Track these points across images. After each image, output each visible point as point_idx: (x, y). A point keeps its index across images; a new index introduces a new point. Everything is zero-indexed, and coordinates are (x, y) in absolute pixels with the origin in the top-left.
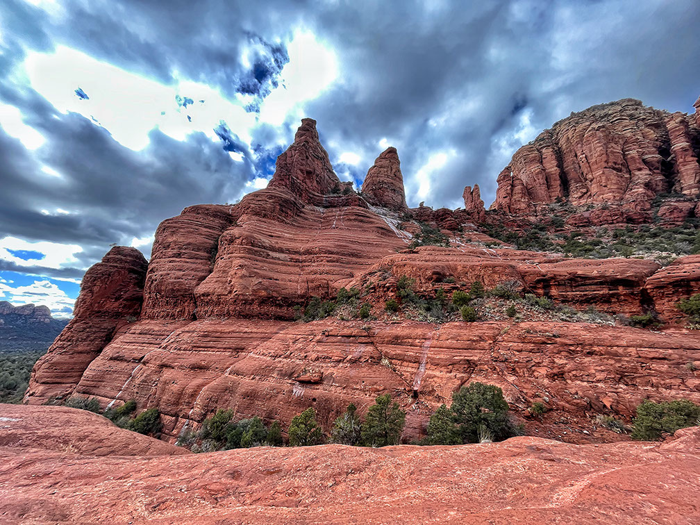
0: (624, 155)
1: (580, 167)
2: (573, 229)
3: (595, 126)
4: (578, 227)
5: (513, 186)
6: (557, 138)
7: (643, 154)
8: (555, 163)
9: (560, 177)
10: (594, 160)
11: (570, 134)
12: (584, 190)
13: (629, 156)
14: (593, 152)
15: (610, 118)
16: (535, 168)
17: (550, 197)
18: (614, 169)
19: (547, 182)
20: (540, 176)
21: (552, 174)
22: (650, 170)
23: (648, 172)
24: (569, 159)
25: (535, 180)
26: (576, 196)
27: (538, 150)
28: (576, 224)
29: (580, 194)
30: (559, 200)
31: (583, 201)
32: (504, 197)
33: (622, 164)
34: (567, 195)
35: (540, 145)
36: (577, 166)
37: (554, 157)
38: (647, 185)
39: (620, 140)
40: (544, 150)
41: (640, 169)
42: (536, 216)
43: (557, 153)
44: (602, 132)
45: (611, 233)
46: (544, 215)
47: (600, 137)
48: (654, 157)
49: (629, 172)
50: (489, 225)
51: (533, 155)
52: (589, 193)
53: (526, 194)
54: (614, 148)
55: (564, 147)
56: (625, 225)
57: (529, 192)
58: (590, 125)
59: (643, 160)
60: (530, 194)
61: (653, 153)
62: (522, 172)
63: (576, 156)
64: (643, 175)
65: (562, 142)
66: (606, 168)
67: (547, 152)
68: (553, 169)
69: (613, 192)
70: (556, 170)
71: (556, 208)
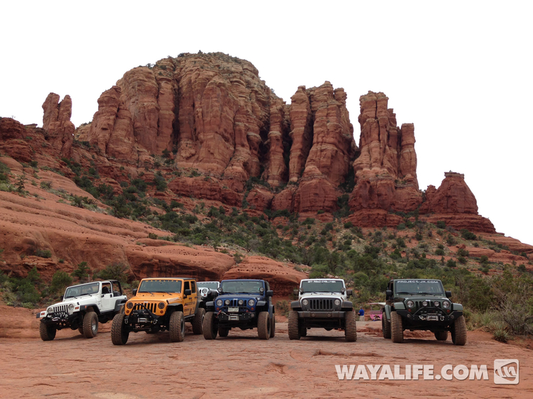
0: (234, 124)
1: (194, 121)
2: (174, 196)
3: (217, 80)
4: (180, 195)
5: (117, 116)
6: (179, 74)
7: (248, 129)
8: (171, 105)
9: (173, 125)
10: (208, 119)
11: (193, 76)
12: (193, 151)
13: (237, 128)
14: (210, 110)
15: (231, 76)
16: (149, 102)
17: (157, 146)
18: (223, 136)
19: (158, 126)
20: (152, 117)
21: (166, 118)
22: (250, 149)
23: (248, 151)
24: (186, 107)
25: (145, 119)
26: (184, 155)
27: (156, 80)
28: (177, 190)
29: (188, 155)
30: (166, 154)
31: (190, 164)
32: (104, 129)
33: (230, 134)
34: (175, 152)
35: (160, 74)
36: (192, 118)
37: (171, 97)
38: (245, 165)
39: (234, 107)
40: (163, 84)
41: (243, 146)
42: (138, 167)
43: (176, 94)
44: (222, 90)
45: (207, 210)
46: (147, 169)
47: (219, 95)
48: (255, 135)
49: (235, 145)
50: (76, 165)
51: (150, 84)
52: (196, 156)
53: (132, 133)
54: (228, 114)
55: (184, 89)
56: (220, 204)
57: (135, 132)
58: (213, 77)
59: (248, 136)
60: (136, 134)
61: (256, 132)
62: (132, 100)
63: (194, 106)
64: (244, 153)
65: (184, 81)
66: (217, 132)
67: (166, 87)
68: (167, 113)
69: (218, 163)
70: (170, 115)
71: (162, 163)
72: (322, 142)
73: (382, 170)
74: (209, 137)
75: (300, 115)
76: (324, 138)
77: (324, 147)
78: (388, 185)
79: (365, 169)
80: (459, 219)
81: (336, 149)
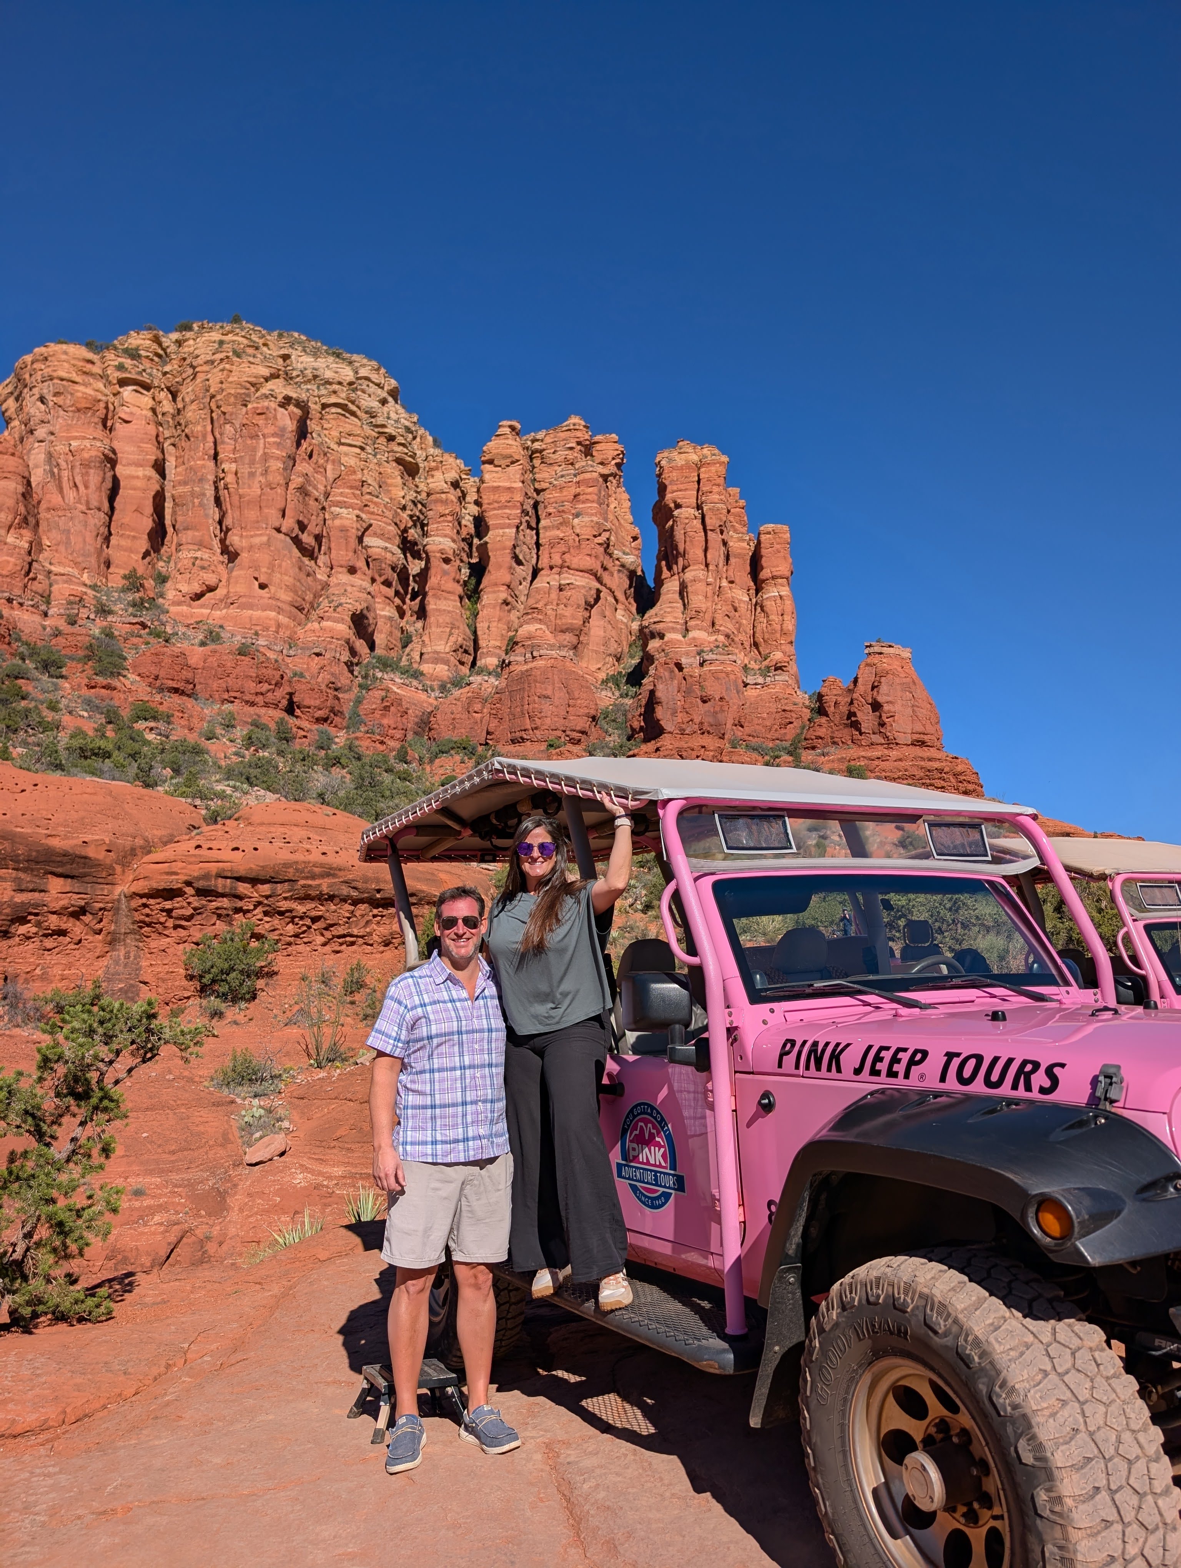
0: (327, 513)
1: (217, 499)
2: (144, 691)
3: (279, 387)
4: (161, 690)
6: (175, 373)
7: (368, 530)
8: (151, 451)
9: (155, 505)
10: (254, 492)
11: (214, 377)
12: (210, 579)
13: (337, 522)
14: (258, 466)
15: (323, 390)
16: (85, 439)
17: (109, 563)
18: (296, 541)
19: (112, 507)
20: (94, 480)
21: (132, 488)
22: (373, 580)
23: (366, 584)
24: (194, 459)
25: (74, 485)
26: (185, 588)
27: (110, 383)
28: (156, 678)
29: (197, 588)
30: (132, 584)
31: (200, 610)
33: (317, 538)
34: (161, 579)
36: (211, 493)
37: (152, 430)
38: (358, 621)
39: (329, 467)
40: (128, 394)
41: (353, 571)
42: (45, 615)
44: (293, 416)
45: (240, 732)
46: (73, 620)
48: (389, 549)
49: (330, 568)
51: (90, 392)
52: (221, 593)
54: (309, 481)
56: (279, 714)
58: (267, 380)
59: (366, 549)
61: (388, 540)
63: (215, 457)
64: (356, 591)
65: (190, 392)
66: (277, 529)
67: (138, 405)
68: (140, 472)
69: (280, 610)
70: (149, 478)
71: (118, 608)
72: (562, 567)
73: (713, 638)
74: (257, 540)
75: (504, 498)
76: (567, 556)
77: (567, 578)
78: (727, 674)
79: (669, 636)
80: (900, 760)
81: (598, 585)
